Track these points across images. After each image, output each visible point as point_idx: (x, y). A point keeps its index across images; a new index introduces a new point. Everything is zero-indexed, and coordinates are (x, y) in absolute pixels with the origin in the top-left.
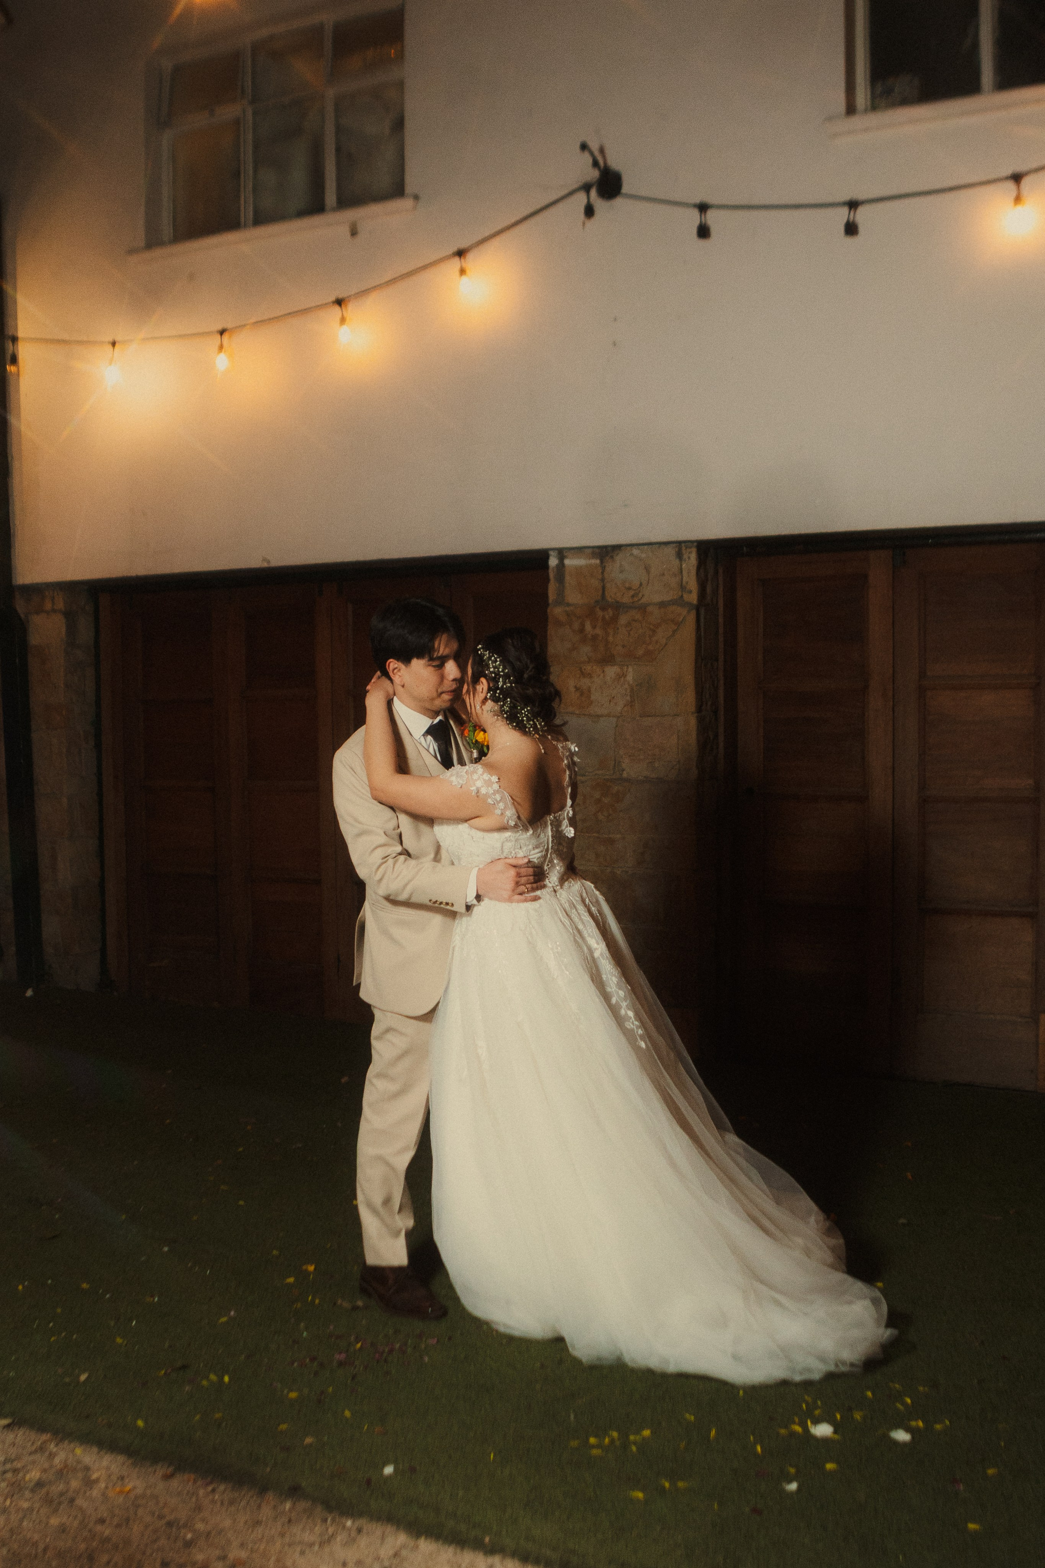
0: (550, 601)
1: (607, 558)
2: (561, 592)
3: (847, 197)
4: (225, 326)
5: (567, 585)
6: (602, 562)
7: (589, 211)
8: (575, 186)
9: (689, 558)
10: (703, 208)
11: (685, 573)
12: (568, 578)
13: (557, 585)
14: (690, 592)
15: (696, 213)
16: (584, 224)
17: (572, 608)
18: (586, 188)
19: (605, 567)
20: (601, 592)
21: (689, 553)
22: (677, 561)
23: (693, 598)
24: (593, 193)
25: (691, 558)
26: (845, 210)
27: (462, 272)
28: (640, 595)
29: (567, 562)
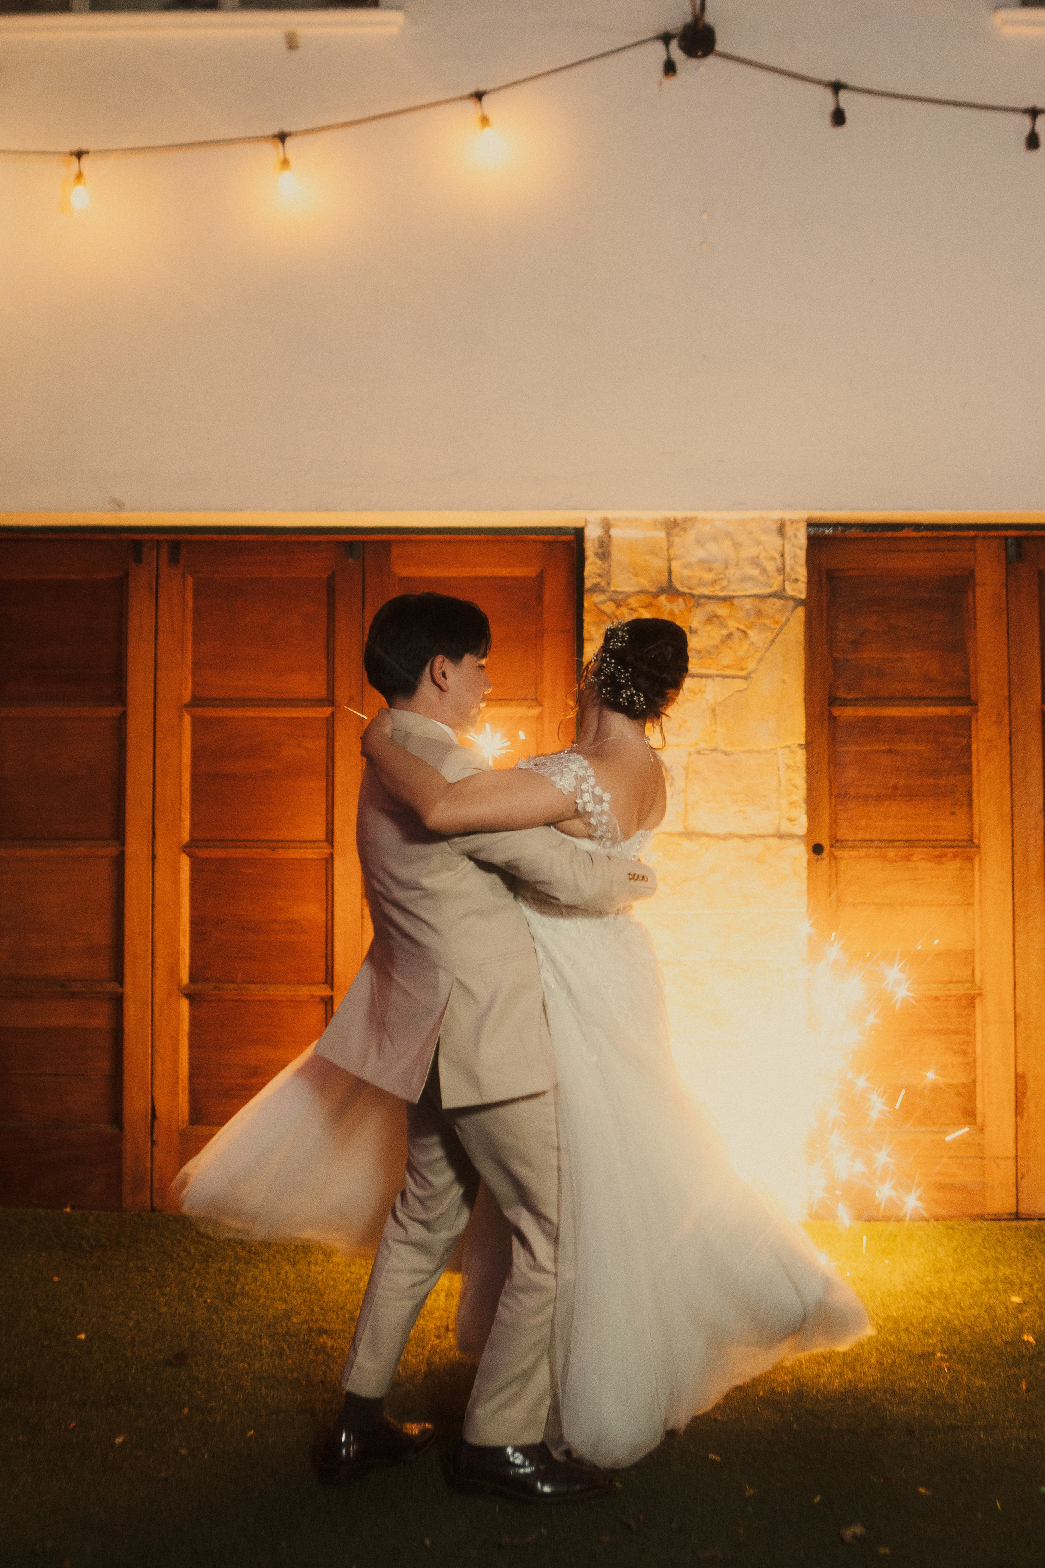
0: (588, 584)
1: (676, 531)
2: (606, 574)
3: (1029, 104)
4: (84, 147)
5: (614, 565)
6: (668, 534)
7: (670, 68)
8: (652, 35)
9: (796, 536)
10: (837, 87)
11: (787, 556)
12: (615, 555)
13: (599, 562)
14: (796, 580)
15: (828, 94)
16: (660, 83)
17: (620, 597)
18: (666, 38)
19: (673, 542)
20: (666, 574)
21: (797, 529)
22: (778, 541)
23: (799, 590)
24: (674, 44)
25: (800, 538)
26: (1026, 120)
27: (485, 120)
28: (725, 583)
29: (613, 532)
